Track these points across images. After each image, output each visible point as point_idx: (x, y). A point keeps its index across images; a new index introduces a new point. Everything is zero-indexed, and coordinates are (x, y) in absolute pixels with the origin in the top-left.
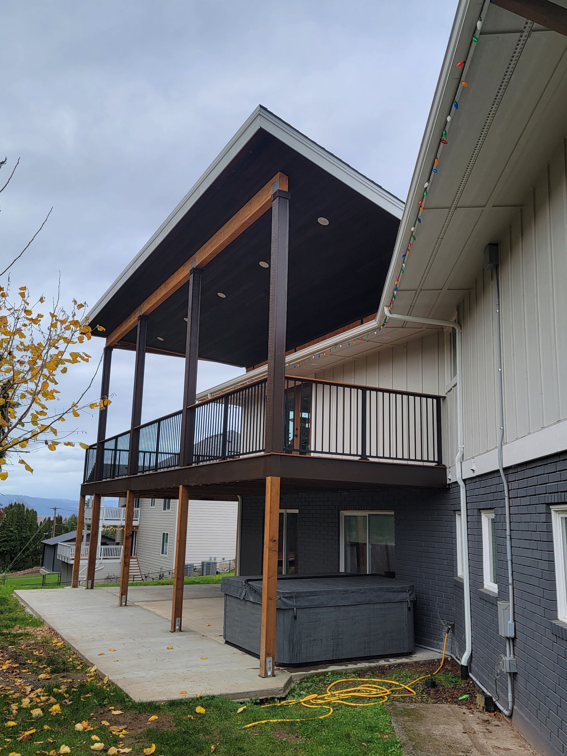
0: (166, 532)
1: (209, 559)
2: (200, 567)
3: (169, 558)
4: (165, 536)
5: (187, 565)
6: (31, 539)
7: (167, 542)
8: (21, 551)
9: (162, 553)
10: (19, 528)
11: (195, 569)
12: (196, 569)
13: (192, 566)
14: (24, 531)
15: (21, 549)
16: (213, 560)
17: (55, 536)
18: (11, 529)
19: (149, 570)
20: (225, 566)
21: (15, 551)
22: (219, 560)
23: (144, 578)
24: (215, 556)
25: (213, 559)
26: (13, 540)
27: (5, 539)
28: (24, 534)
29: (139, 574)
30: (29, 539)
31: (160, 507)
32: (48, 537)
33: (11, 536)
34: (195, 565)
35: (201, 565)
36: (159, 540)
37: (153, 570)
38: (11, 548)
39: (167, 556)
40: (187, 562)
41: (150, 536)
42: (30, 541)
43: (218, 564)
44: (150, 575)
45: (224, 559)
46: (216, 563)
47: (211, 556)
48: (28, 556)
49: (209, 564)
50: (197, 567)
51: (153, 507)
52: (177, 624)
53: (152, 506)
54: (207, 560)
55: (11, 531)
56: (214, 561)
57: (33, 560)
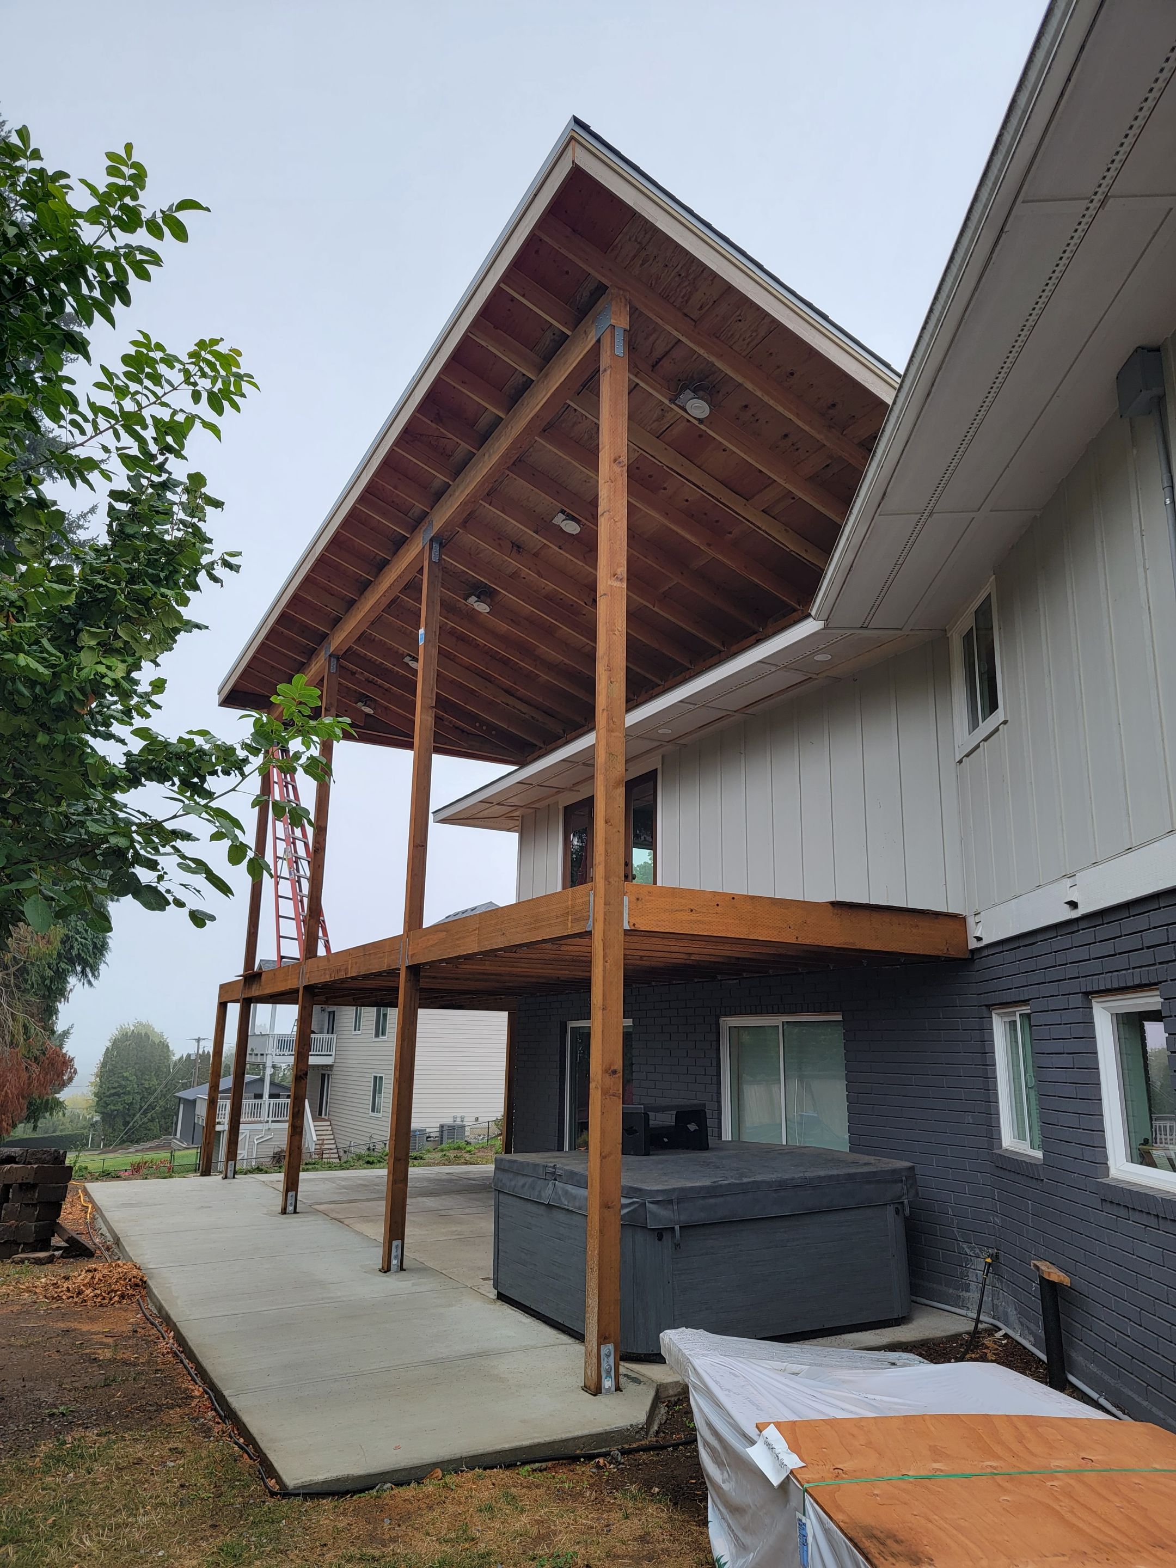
0: (378, 1075)
1: (452, 1120)
2: (437, 1134)
3: (384, 1119)
4: (378, 1081)
5: (415, 1131)
6: (159, 1091)
7: (380, 1092)
8: (142, 1111)
9: (373, 1110)
10: (139, 1074)
11: (428, 1138)
12: (430, 1137)
13: (423, 1131)
14: (147, 1077)
15: (141, 1108)
16: (459, 1123)
17: (198, 1085)
18: (125, 1074)
19: (350, 1139)
20: (479, 1131)
21: (132, 1112)
22: (469, 1121)
23: (342, 1154)
24: (463, 1114)
25: (459, 1119)
26: (129, 1093)
27: (115, 1091)
28: (147, 1082)
29: (334, 1146)
30: (155, 1090)
31: (370, 1031)
32: (186, 1087)
33: (125, 1087)
34: (428, 1130)
35: (438, 1129)
36: (368, 1089)
37: (357, 1141)
38: (124, 1107)
39: (380, 1115)
40: (416, 1124)
41: (352, 1083)
42: (155, 1095)
43: (467, 1129)
44: (353, 1149)
45: (477, 1119)
46: (464, 1126)
47: (455, 1114)
48: (152, 1120)
49: (452, 1128)
50: (432, 1135)
51: (357, 1032)
52: (394, 1253)
53: (355, 1030)
54: (448, 1121)
55: (126, 1079)
56: (461, 1123)
57: (160, 1127)
